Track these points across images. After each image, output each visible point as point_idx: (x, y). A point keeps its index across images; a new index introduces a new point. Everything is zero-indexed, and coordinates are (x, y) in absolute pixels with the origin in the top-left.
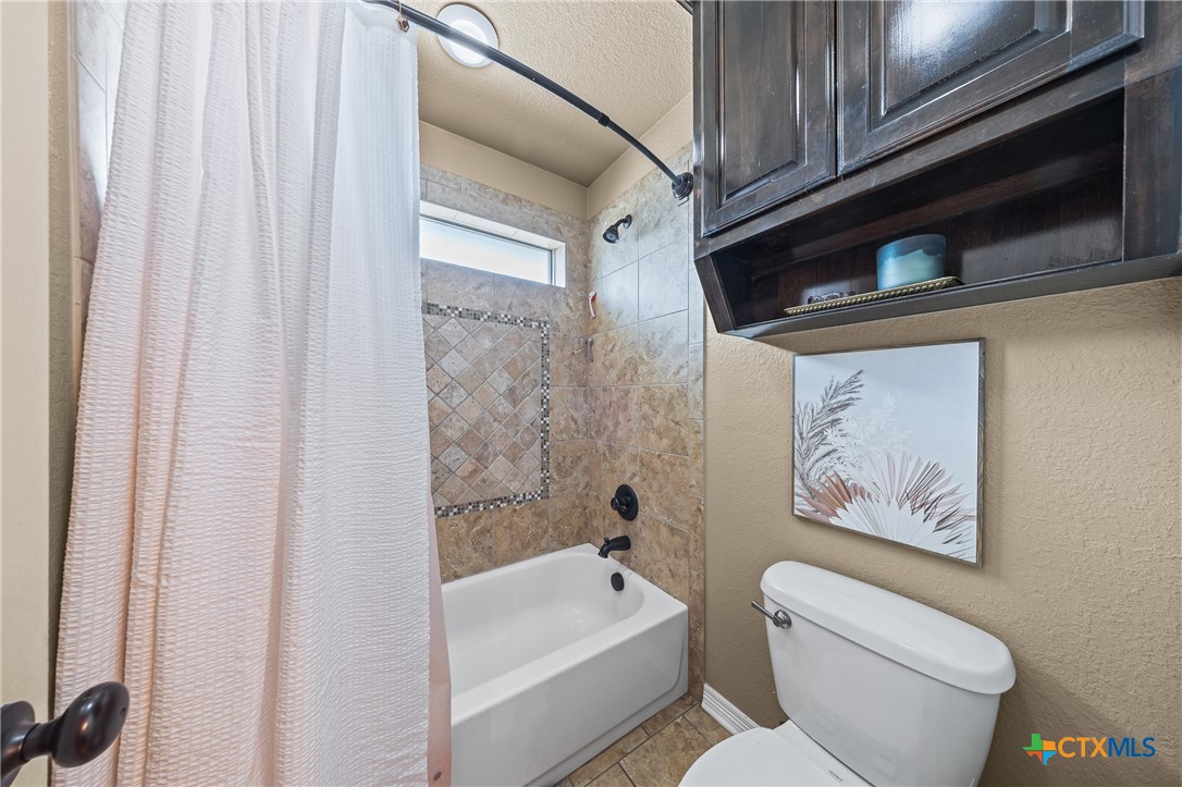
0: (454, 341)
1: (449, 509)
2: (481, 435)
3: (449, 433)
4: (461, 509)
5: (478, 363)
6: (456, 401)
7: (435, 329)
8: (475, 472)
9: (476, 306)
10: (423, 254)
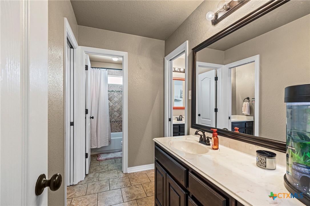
0: (116, 96)
1: (115, 121)
2: (120, 110)
3: (115, 110)
4: (117, 122)
5: (120, 99)
6: (116, 105)
7: (113, 94)
8: (119, 116)
9: (119, 90)
10: (108, 83)
